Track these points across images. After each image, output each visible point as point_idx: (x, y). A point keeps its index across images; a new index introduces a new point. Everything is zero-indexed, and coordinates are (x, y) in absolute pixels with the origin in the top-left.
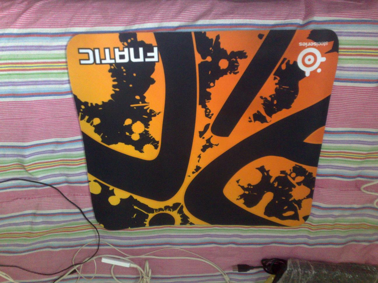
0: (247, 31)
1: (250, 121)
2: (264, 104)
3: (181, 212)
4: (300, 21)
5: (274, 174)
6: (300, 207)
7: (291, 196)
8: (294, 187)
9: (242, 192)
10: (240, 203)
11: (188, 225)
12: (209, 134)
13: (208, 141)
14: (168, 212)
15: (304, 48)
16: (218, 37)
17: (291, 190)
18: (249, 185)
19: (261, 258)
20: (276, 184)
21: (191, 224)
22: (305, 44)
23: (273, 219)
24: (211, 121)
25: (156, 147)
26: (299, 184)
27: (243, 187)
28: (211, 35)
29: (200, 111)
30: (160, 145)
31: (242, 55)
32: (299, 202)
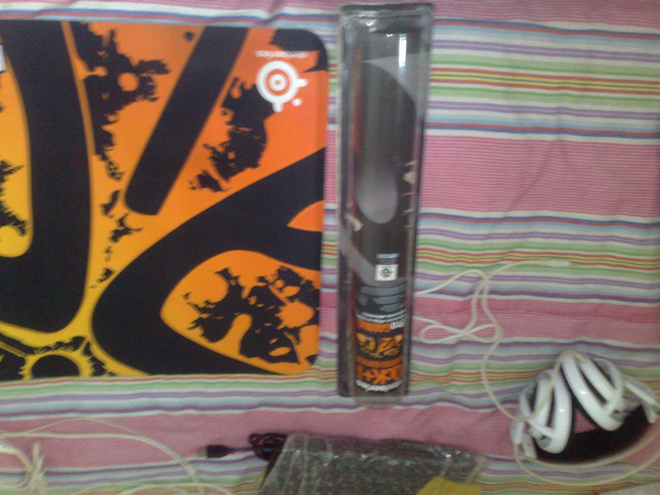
0: (163, 25)
1: (194, 188)
2: (213, 158)
3: (87, 352)
5: (248, 282)
6: (298, 339)
7: (279, 321)
8: (283, 304)
9: (196, 315)
10: (196, 335)
11: (105, 377)
12: (120, 209)
13: (121, 222)
14: (61, 352)
15: (265, 61)
16: (113, 34)
17: (278, 311)
18: (207, 302)
19: (247, 432)
20: (253, 301)
21: (112, 374)
22: (267, 54)
23: (256, 362)
24: (122, 185)
25: (23, 232)
26: (291, 299)
27: (196, 307)
28: (100, 28)
29: (97, 166)
30: (29, 227)
31: (160, 67)
32: (295, 331)
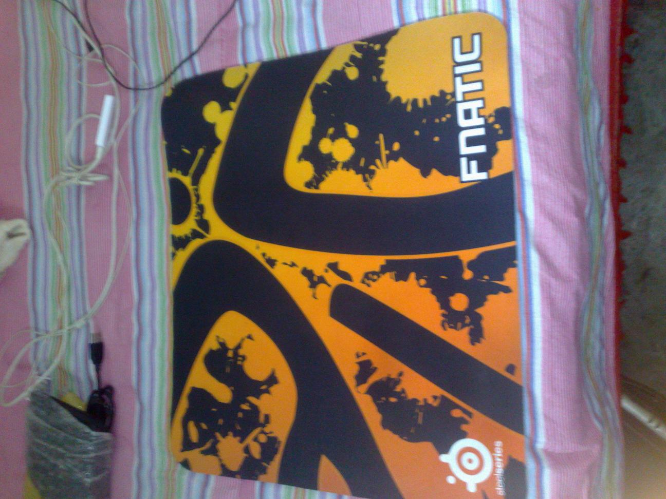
0: (519, 342)
1: (358, 356)
2: (389, 379)
3: (195, 235)
4: (541, 442)
5: (264, 403)
6: (205, 453)
7: (224, 435)
8: (241, 441)
9: (231, 345)
10: (210, 344)
11: (171, 249)
12: (334, 280)
13: (322, 280)
14: (194, 210)
16: (507, 290)
17: (235, 435)
18: (244, 358)
19: (115, 384)
20: (245, 407)
21: (174, 255)
22: (499, 452)
23: (184, 404)
24: (357, 284)
25: (309, 185)
26: (247, 450)
27: (239, 347)
28: (510, 277)
29: (376, 262)
30: (313, 191)
31: (476, 335)
32: (213, 451)
